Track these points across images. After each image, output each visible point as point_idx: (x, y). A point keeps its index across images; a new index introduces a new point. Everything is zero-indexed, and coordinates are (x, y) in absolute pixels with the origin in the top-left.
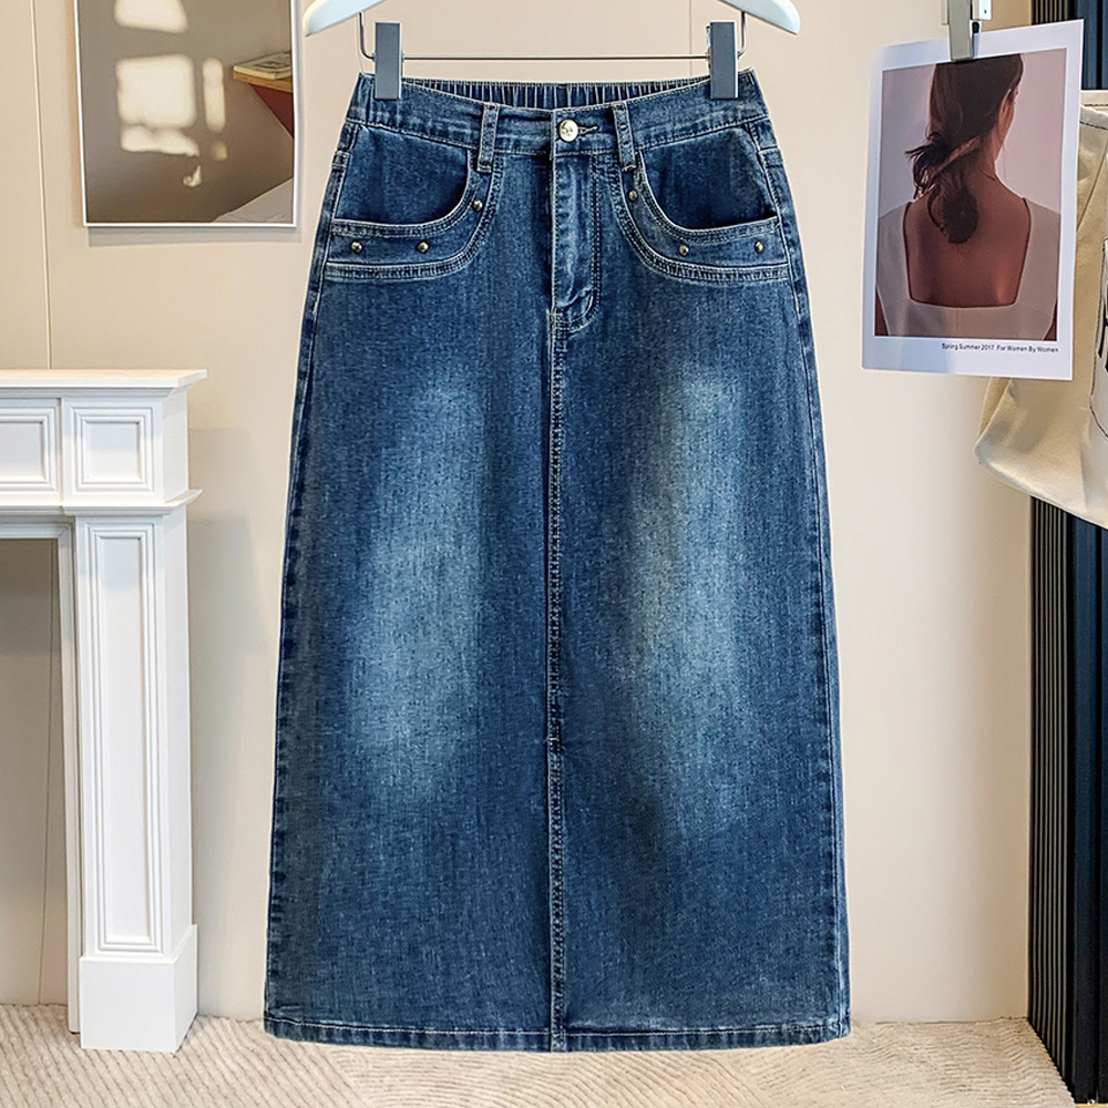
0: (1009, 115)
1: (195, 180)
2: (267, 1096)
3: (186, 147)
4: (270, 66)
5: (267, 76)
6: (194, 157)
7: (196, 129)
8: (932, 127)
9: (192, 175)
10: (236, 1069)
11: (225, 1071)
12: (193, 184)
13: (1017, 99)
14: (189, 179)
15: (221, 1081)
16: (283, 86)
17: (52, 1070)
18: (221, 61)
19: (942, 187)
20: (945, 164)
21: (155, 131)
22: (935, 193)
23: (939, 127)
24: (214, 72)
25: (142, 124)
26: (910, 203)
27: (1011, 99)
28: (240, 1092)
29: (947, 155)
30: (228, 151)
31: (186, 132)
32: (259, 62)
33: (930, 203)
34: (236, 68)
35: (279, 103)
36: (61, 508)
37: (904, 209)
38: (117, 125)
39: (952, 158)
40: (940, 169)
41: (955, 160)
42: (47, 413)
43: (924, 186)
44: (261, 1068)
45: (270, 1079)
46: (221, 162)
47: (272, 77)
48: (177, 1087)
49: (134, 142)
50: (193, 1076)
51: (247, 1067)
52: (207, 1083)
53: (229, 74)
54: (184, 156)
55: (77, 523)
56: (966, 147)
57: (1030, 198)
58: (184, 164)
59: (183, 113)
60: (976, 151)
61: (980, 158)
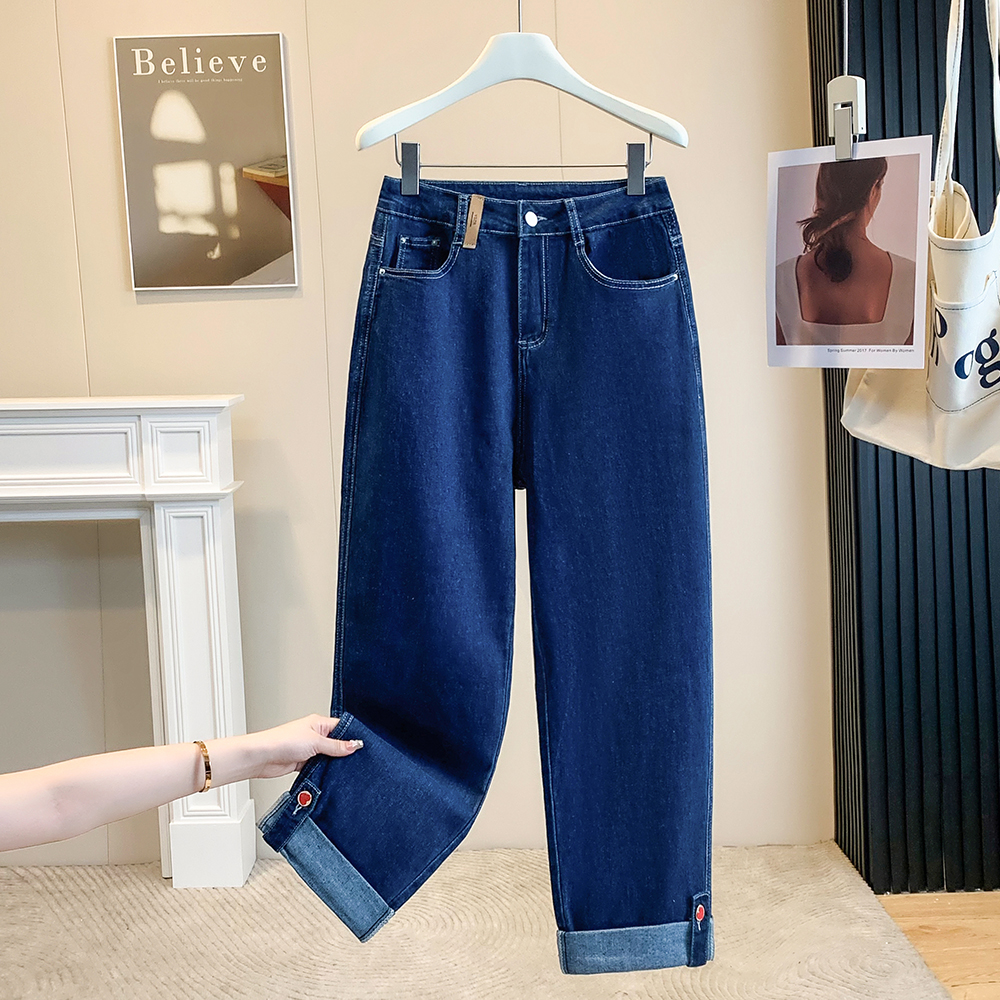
0: (878, 197)
1: (216, 254)
2: (289, 909)
3: (207, 229)
5: (268, 175)
6: (214, 237)
7: (216, 216)
8: (818, 204)
9: (213, 250)
10: (264, 892)
11: (255, 894)
12: (215, 257)
13: (882, 187)
14: (211, 253)
15: (253, 901)
16: (280, 183)
17: (126, 904)
19: (826, 246)
20: (829, 229)
21: (184, 217)
22: (820, 249)
23: (823, 205)
24: (228, 173)
25: (174, 213)
26: (800, 256)
27: (878, 186)
28: (268, 907)
29: (831, 224)
30: (240, 231)
31: (208, 218)
32: (261, 165)
33: (816, 256)
34: (244, 170)
35: (278, 195)
36: (143, 496)
37: (796, 260)
38: (156, 214)
39: (833, 226)
40: (825, 232)
41: (836, 227)
42: (130, 426)
43: (811, 245)
44: (284, 892)
45: (291, 899)
46: (234, 240)
47: (272, 175)
48: (218, 908)
49: (169, 226)
50: (230, 900)
51: (272, 891)
52: (241, 903)
53: (240, 176)
54: (207, 236)
55: (155, 505)
56: (844, 218)
57: (891, 252)
58: (206, 242)
59: (206, 203)
60: (852, 221)
61: (856, 225)
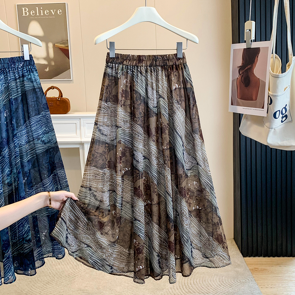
1: (47, 70)
3: (45, 62)
4: (63, 43)
6: (47, 65)
7: (47, 58)
16: (66, 48)
18: (52, 42)
21: (38, 59)
22: (242, 76)
23: (244, 62)
24: (51, 45)
25: (35, 57)
30: (54, 63)
31: (45, 59)
32: (61, 43)
33: (241, 78)
34: (55, 44)
35: (66, 52)
37: (237, 79)
39: (246, 69)
40: (244, 71)
46: (53, 66)
47: (64, 46)
53: (54, 45)
54: (45, 64)
56: (249, 67)
58: (44, 66)
59: (44, 54)
